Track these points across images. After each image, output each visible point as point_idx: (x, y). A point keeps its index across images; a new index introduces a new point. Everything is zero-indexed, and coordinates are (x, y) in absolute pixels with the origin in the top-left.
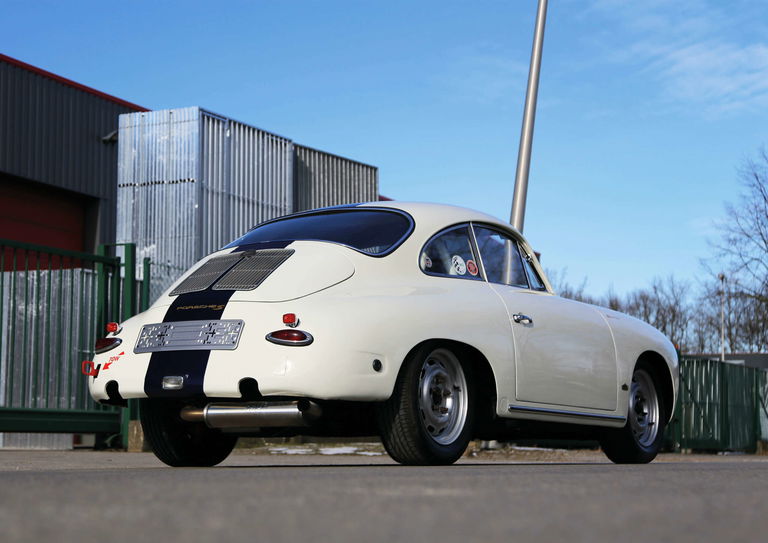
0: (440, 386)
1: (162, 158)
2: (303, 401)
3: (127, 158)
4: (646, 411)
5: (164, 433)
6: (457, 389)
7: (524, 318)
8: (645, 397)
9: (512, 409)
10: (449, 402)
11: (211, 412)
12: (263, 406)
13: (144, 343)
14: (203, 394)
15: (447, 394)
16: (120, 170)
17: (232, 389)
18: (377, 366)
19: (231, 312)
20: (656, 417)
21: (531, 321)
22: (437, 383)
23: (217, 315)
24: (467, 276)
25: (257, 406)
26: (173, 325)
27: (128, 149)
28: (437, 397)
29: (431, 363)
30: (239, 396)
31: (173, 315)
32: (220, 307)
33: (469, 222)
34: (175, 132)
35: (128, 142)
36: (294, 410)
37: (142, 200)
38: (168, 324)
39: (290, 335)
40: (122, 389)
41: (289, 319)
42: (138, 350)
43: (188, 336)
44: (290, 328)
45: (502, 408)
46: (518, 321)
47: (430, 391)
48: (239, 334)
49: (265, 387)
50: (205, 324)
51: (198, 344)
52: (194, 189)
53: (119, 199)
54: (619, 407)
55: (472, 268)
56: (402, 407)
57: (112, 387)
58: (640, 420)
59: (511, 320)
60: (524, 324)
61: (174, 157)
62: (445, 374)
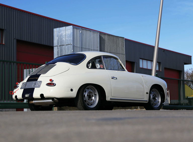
0: (90, 94)
1: (64, 39)
2: (53, 99)
3: (56, 40)
4: (157, 99)
5: (33, 107)
6: (95, 95)
7: (114, 78)
8: (156, 95)
9: (111, 99)
10: (93, 98)
11: (35, 102)
12: (45, 100)
13: (22, 87)
14: (33, 98)
15: (93, 96)
16: (54, 42)
17: (39, 96)
18: (72, 90)
19: (39, 79)
20: (160, 100)
21: (116, 78)
22: (90, 93)
23: (37, 80)
24: (100, 68)
25: (44, 100)
26: (28, 83)
27: (56, 37)
28: (90, 97)
29: (88, 89)
30: (40, 98)
31: (28, 80)
32: (37, 78)
33: (101, 56)
34: (67, 32)
35: (56, 35)
36: (51, 101)
37: (59, 50)
38: (27, 82)
39: (51, 84)
40: (18, 97)
41: (51, 80)
42: (21, 88)
43: (31, 85)
44: (51, 82)
45: (108, 99)
46: (112, 78)
47: (87, 95)
48: (41, 84)
49: (45, 96)
50: (34, 82)
51: (32, 87)
52: (72, 46)
53: (54, 50)
54: (146, 98)
55: (102, 66)
56: (79, 99)
57: (16, 97)
58: (154, 101)
59: (111, 78)
60: (114, 79)
61: (67, 39)
62: (91, 91)
